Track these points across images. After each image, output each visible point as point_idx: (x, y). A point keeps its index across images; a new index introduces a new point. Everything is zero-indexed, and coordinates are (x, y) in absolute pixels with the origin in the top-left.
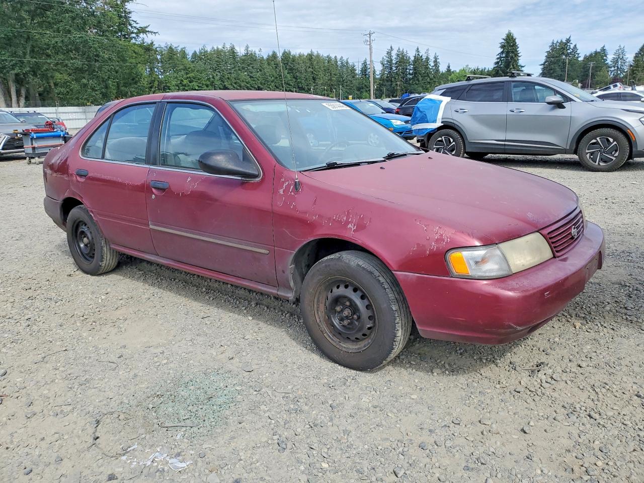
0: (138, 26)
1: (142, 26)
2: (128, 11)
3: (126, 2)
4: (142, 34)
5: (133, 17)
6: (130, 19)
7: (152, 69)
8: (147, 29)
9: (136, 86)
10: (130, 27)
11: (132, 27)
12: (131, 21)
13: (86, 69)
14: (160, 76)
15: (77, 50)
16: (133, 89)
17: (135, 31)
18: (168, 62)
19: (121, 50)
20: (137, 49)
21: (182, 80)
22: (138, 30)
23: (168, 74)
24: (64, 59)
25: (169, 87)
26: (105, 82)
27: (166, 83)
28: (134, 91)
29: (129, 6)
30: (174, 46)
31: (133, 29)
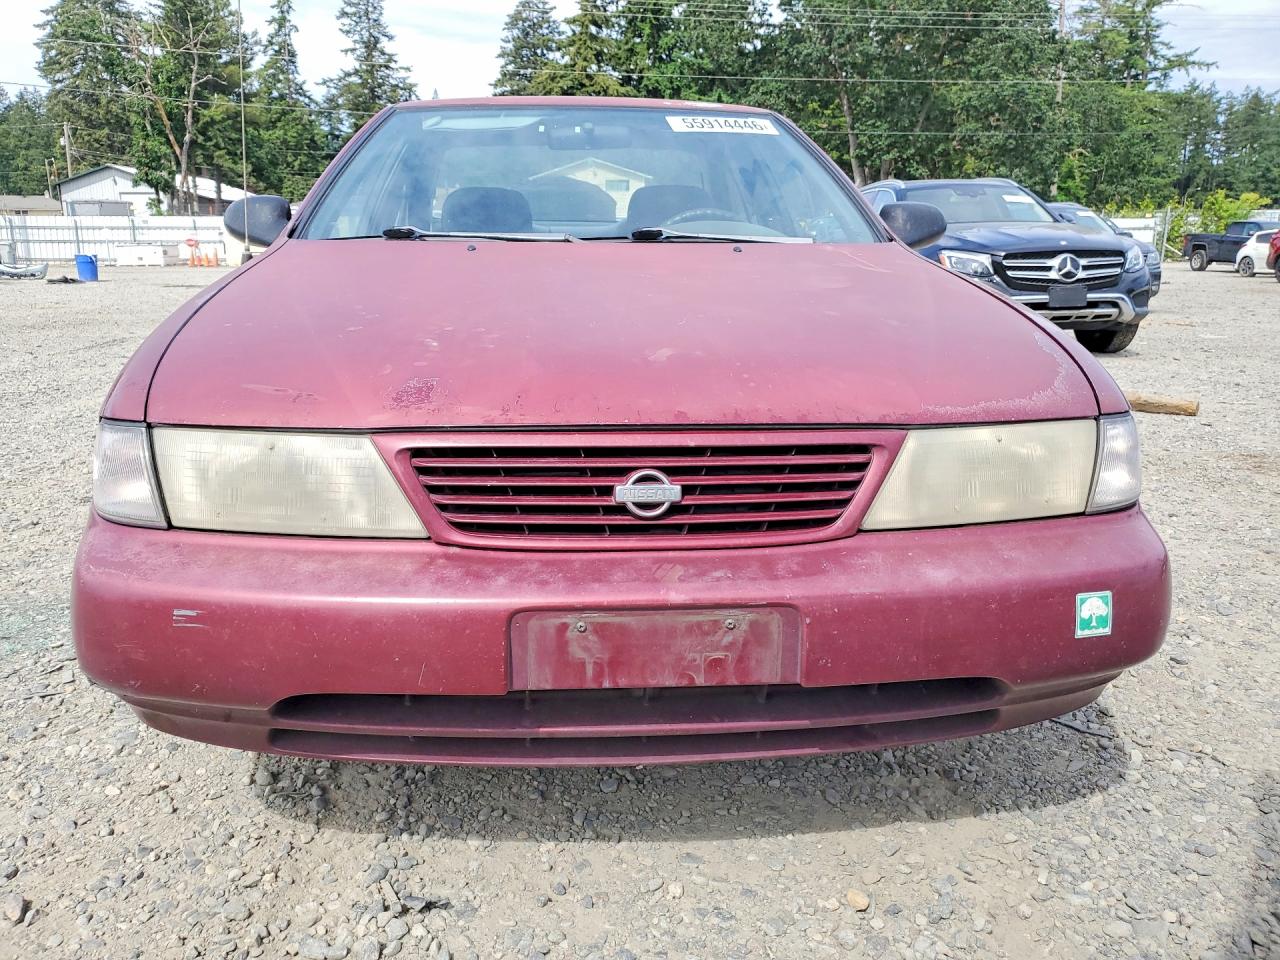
0: (1170, 54)
1: (1180, 53)
2: (1156, 24)
3: (1154, 5)
4: (1176, 70)
5: (1164, 34)
6: (1157, 40)
7: (1198, 146)
8: (1191, 59)
9: (1134, 182)
10: (1151, 58)
11: (1156, 57)
12: (1156, 45)
13: (1012, 147)
14: (1215, 162)
15: (1001, 109)
16: (1125, 189)
17: (1162, 64)
18: (1243, 129)
19: (1116, 107)
20: (1158, 104)
21: (1268, 170)
22: (1169, 61)
23: (1236, 155)
24: (977, 130)
25: (1231, 184)
26: (1046, 171)
27: (1226, 176)
28: (1126, 193)
29: (1159, 13)
30: (1266, 91)
31: (1157, 62)
